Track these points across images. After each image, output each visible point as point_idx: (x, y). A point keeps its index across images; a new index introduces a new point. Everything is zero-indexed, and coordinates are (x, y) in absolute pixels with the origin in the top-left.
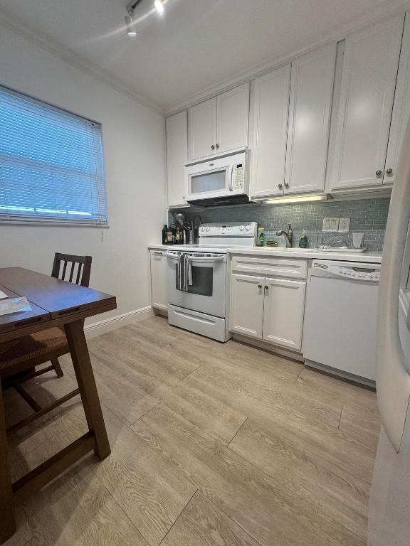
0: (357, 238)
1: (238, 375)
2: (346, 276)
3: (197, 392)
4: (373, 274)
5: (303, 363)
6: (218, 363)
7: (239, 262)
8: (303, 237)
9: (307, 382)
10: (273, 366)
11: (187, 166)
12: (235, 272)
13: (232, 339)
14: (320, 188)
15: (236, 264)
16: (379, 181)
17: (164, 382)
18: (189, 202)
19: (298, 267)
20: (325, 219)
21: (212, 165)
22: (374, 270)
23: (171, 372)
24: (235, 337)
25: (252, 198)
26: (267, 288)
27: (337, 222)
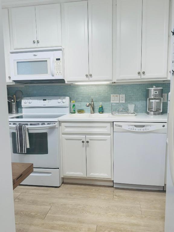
0: (131, 107)
1: (79, 205)
2: (132, 130)
3: (59, 223)
4: (144, 128)
5: (113, 187)
6: (63, 201)
7: (66, 127)
8: (101, 106)
9: (119, 196)
10: (97, 193)
11: (12, 53)
12: (63, 134)
13: (63, 183)
14: (111, 78)
15: (64, 129)
16: (139, 77)
17: (31, 225)
18: (14, 81)
19: (106, 127)
20: (112, 95)
21: (35, 55)
22: (144, 126)
23: (33, 217)
24: (65, 181)
25: (68, 82)
26: (88, 142)
27: (119, 97)
